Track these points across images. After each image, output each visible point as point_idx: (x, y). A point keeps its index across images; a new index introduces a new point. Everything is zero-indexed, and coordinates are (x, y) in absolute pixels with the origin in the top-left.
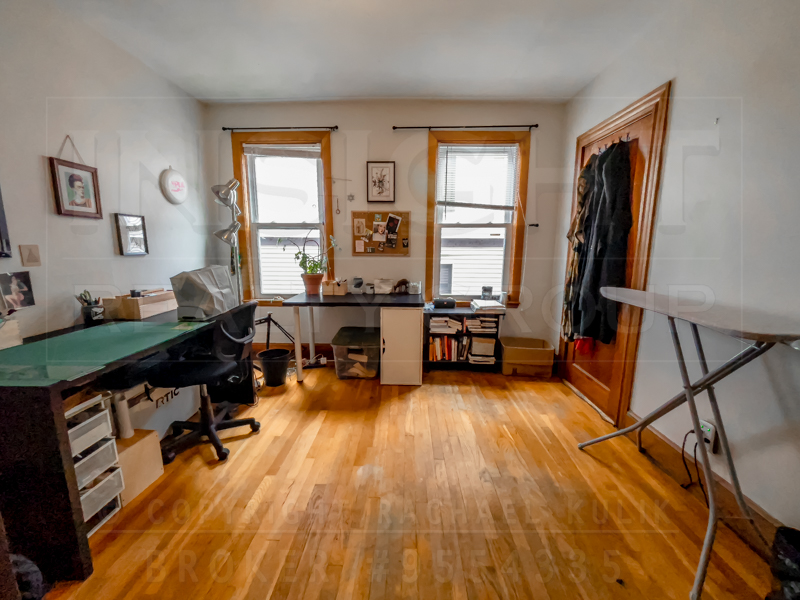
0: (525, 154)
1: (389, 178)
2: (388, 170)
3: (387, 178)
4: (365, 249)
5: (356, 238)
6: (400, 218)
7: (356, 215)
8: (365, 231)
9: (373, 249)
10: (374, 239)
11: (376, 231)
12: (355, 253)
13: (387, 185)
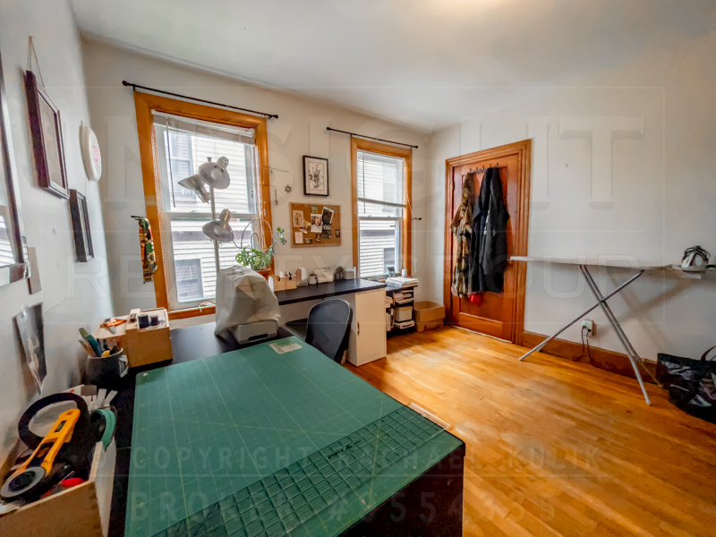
0: (409, 166)
1: (323, 174)
2: (322, 166)
3: (321, 173)
4: (304, 240)
5: (295, 230)
6: (332, 211)
7: (294, 207)
8: (302, 222)
9: (312, 241)
10: (312, 231)
11: (313, 223)
12: (295, 245)
13: (321, 180)
